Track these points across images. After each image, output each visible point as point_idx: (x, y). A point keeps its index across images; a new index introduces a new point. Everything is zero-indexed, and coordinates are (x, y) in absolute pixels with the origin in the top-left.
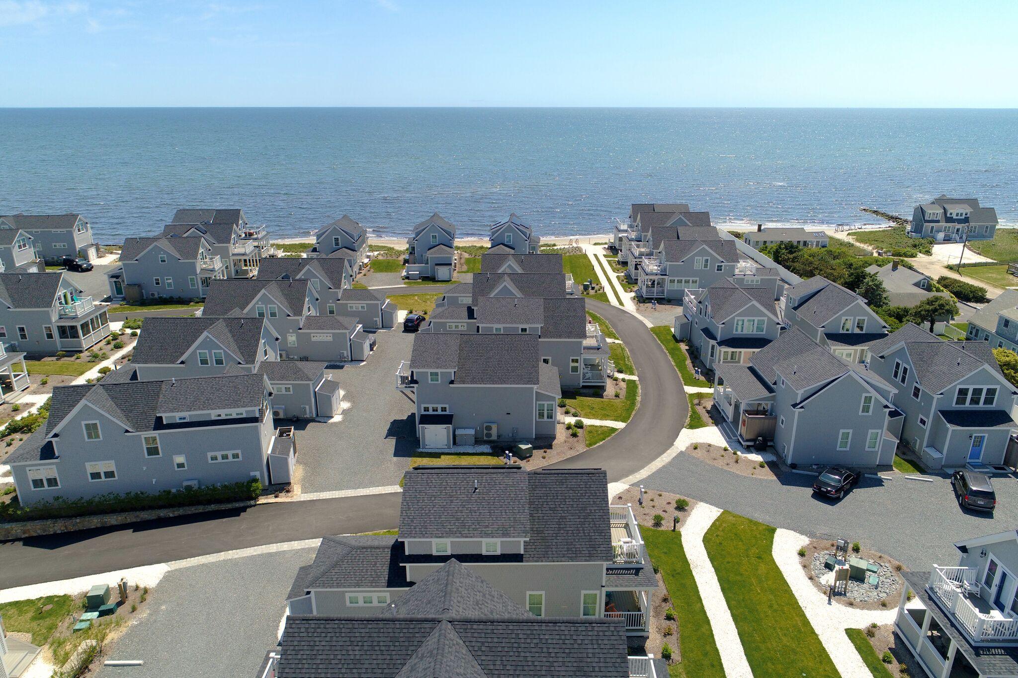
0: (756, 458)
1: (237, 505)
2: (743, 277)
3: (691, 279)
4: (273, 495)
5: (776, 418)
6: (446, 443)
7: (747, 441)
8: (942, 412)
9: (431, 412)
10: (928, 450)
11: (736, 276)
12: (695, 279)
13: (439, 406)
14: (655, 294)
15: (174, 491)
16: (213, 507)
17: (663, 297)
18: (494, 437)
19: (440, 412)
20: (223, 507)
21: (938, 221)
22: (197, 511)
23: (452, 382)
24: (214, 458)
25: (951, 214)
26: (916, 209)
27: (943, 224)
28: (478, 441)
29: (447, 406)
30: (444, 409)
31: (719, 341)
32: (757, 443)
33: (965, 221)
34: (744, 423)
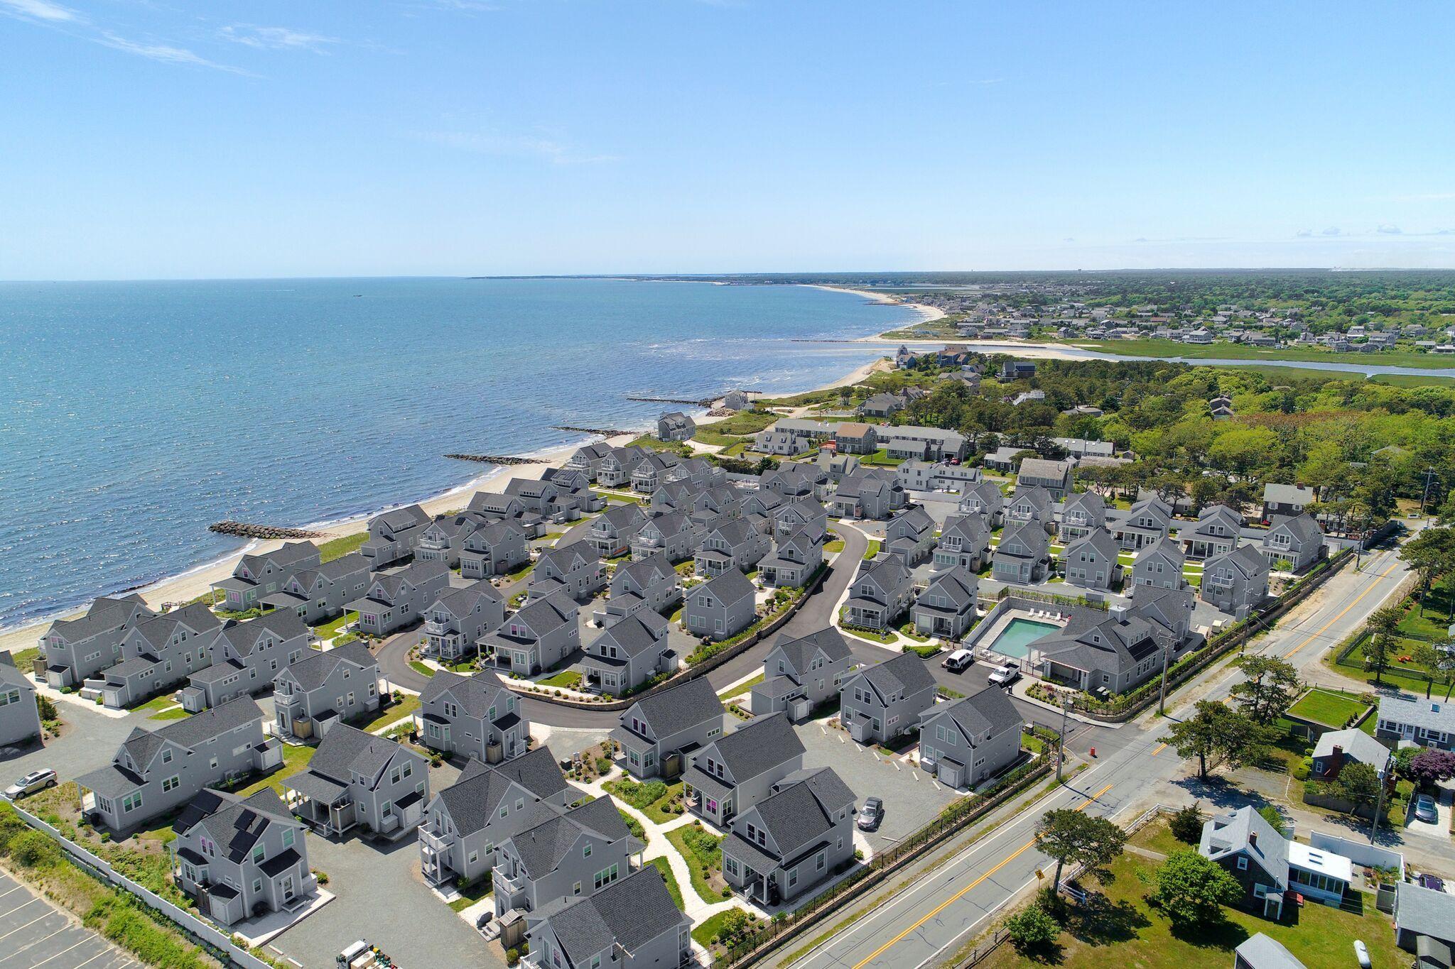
0: (870, 520)
7: (860, 517)
21: (670, 430)
25: (678, 423)
32: (864, 517)
33: (684, 426)
34: (857, 511)
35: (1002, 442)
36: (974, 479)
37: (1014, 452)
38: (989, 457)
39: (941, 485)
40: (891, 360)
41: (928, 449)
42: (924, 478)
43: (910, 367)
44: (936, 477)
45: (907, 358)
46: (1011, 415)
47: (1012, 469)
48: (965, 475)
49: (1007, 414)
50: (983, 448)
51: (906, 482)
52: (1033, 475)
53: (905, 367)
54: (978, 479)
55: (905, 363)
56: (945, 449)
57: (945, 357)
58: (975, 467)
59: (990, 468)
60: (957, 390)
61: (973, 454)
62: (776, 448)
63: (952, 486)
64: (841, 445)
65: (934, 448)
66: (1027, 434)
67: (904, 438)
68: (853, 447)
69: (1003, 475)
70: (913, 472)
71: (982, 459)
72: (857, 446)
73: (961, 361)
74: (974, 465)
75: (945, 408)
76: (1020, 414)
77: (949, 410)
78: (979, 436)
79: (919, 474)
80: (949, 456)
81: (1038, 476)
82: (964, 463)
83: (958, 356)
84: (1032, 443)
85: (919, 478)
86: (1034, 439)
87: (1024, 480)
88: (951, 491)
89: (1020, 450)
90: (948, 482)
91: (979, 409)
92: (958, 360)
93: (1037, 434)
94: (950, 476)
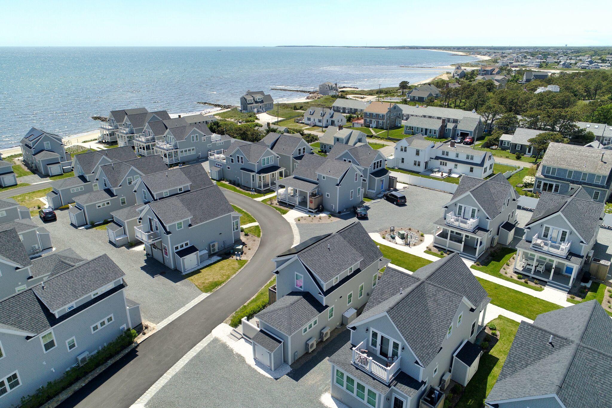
0: (322, 215)
1: (127, 352)
2: (215, 142)
3: (191, 148)
4: (141, 334)
5: (322, 195)
6: (196, 263)
7: (315, 209)
8: (371, 174)
9: (180, 249)
10: (370, 191)
11: (213, 142)
12: (193, 148)
13: (184, 244)
14: (174, 161)
15: (68, 369)
16: (110, 362)
17: (179, 162)
18: (217, 250)
19: (185, 247)
20: (118, 358)
21: (252, 103)
22: (101, 371)
23: (190, 225)
24: (95, 328)
25: (256, 99)
26: (241, 99)
27: (255, 104)
28: (211, 255)
29: (188, 242)
30: (187, 244)
31: (256, 172)
32: (320, 208)
33: (262, 102)
34: (311, 202)
35: (521, 123)
36: (482, 165)
37: (534, 133)
38: (505, 137)
39: (442, 167)
40: (450, 73)
41: (443, 127)
42: (423, 158)
43: (461, 77)
44: (437, 158)
45: (459, 72)
46: (531, 101)
47: (529, 152)
48: (472, 159)
49: (528, 99)
50: (500, 128)
51: (403, 162)
52: (564, 166)
53: (458, 77)
54: (487, 164)
55: (458, 75)
56: (461, 127)
57: (485, 71)
58: (488, 147)
59: (504, 149)
60: (487, 85)
61: (489, 133)
62: (317, 121)
63: (454, 170)
64: (368, 120)
65: (450, 126)
66: (549, 116)
67: (430, 117)
68: (378, 122)
69: (518, 158)
70: (411, 151)
71: (497, 139)
72: (381, 121)
73: (495, 73)
74: (488, 146)
75: (472, 94)
76: (540, 100)
77: (475, 96)
78: (498, 117)
79: (418, 153)
80: (464, 135)
81: (570, 168)
82: (477, 143)
83: (493, 70)
84: (554, 128)
85: (417, 159)
86: (555, 123)
87: (548, 172)
88: (453, 175)
89: (541, 132)
90: (451, 165)
91: (501, 95)
92: (493, 73)
93: (561, 117)
94: (454, 157)
